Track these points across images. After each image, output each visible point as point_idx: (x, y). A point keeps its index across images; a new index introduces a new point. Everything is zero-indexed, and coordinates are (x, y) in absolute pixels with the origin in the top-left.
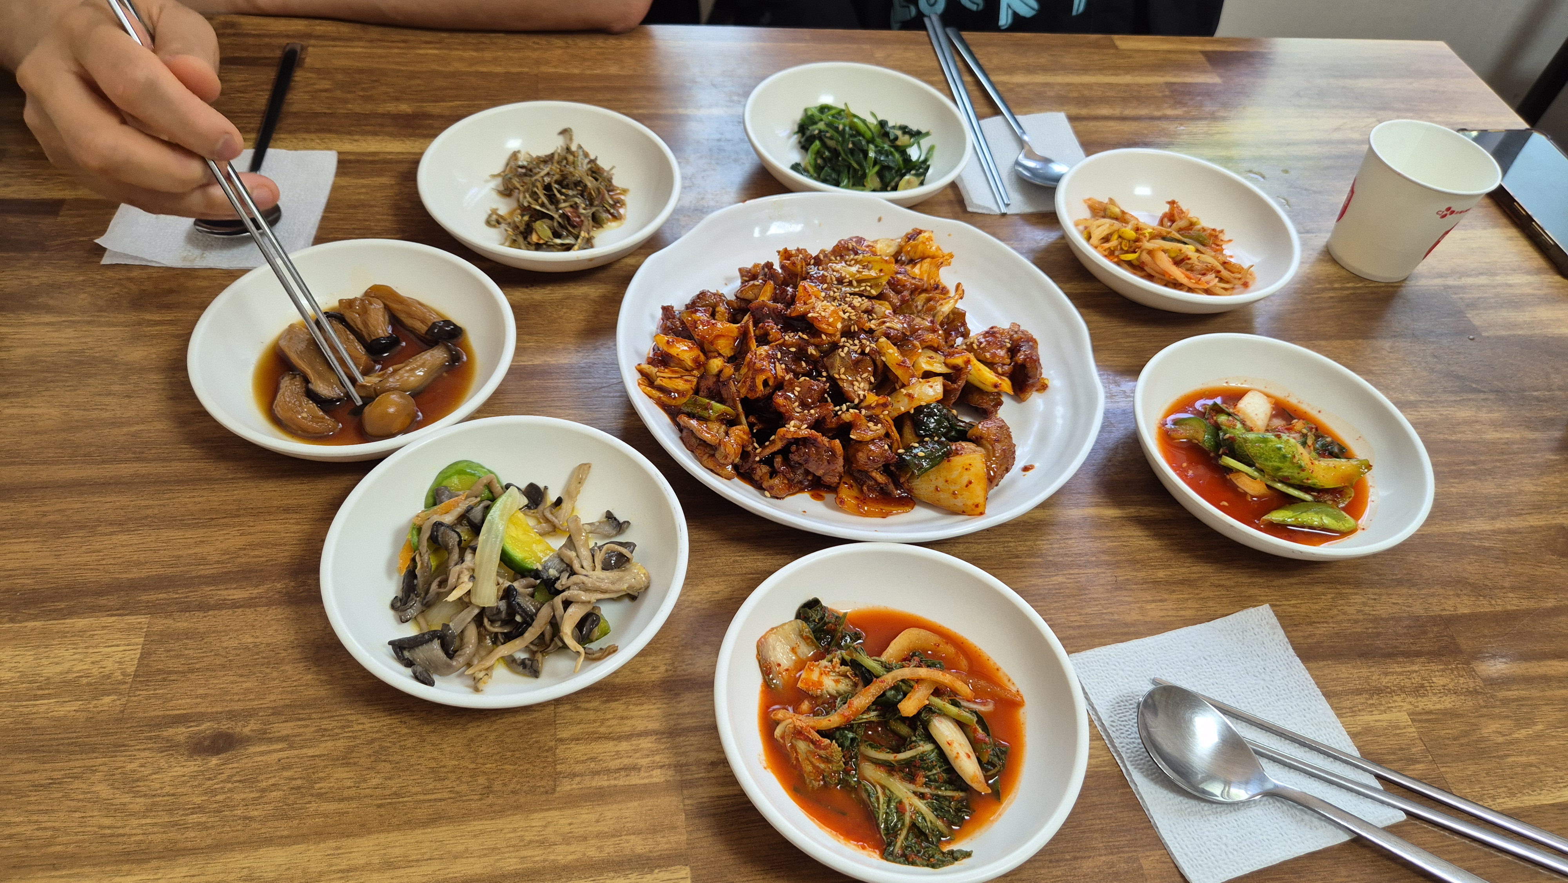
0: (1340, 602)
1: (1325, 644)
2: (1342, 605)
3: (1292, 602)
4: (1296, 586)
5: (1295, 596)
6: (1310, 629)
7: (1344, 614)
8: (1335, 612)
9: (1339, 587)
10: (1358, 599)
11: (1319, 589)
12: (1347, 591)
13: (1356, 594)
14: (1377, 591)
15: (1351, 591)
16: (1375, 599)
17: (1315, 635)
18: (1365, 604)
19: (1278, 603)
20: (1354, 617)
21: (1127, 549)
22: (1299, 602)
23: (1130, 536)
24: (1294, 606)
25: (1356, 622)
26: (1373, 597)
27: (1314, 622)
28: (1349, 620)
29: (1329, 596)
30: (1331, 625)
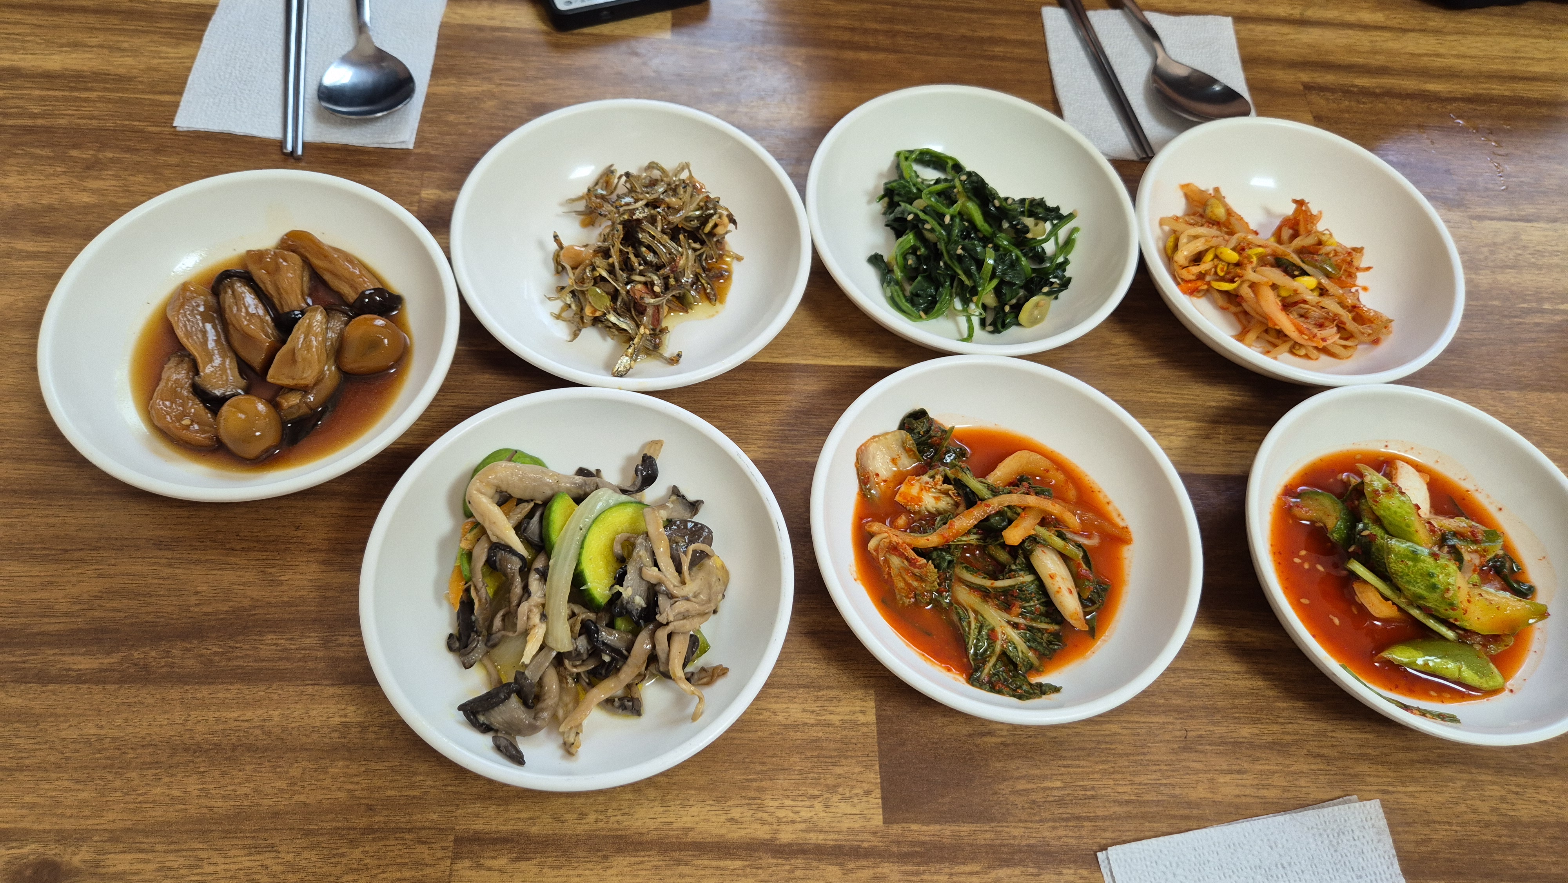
0: (1472, 793)
1: (1441, 855)
2: (1473, 798)
3: (1410, 789)
4: (1418, 765)
5: (1414, 780)
6: (1426, 831)
7: (1474, 811)
8: (1462, 808)
9: (1473, 770)
10: (1495, 791)
11: (1446, 772)
12: (1484, 777)
13: (1494, 783)
14: (1521, 780)
15: (1489, 778)
16: (1517, 793)
17: (1430, 840)
18: (1503, 799)
19: (1391, 789)
20: (1486, 818)
21: (1208, 690)
22: (1419, 789)
23: (1214, 671)
24: (1411, 795)
25: (1487, 825)
26: (1515, 789)
27: (1434, 822)
28: (1478, 822)
29: (1459, 784)
30: (1454, 828)
